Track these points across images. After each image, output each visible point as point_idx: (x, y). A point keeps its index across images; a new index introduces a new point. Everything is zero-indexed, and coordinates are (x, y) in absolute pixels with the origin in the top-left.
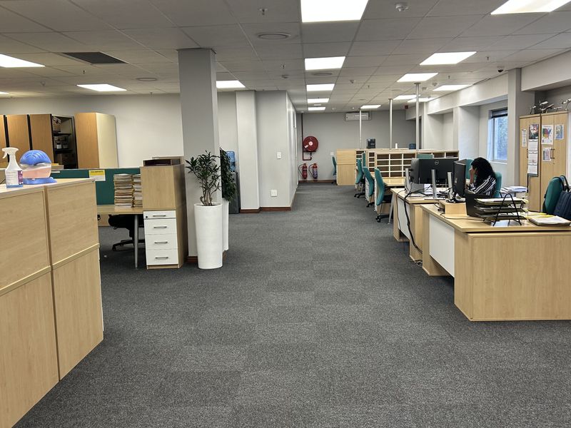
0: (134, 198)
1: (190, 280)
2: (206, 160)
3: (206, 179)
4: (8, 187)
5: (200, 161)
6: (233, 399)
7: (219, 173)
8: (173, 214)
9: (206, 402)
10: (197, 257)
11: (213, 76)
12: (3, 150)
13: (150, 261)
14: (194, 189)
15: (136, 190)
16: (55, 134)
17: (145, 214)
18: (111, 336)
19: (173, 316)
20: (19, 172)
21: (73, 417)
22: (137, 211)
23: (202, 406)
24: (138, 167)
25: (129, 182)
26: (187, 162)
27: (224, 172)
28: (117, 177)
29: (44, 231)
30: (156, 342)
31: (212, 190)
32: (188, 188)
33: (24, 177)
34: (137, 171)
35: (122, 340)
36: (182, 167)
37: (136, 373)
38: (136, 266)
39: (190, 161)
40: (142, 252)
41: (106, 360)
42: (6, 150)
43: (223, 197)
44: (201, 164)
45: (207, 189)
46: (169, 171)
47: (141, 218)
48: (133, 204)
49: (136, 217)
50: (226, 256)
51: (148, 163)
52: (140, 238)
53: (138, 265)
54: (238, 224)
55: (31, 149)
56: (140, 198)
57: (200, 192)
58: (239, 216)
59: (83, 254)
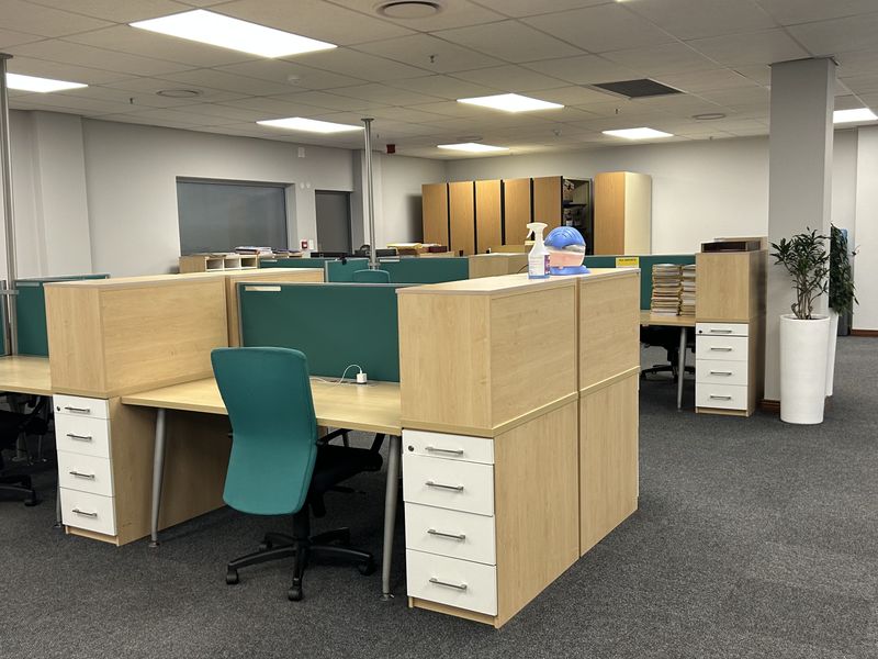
0: (681, 302)
1: (767, 437)
2: (807, 243)
3: (805, 275)
4: (531, 277)
5: (797, 244)
6: (858, 643)
7: (827, 265)
8: (744, 329)
9: (809, 637)
10: (779, 402)
11: (830, 102)
12: (528, 226)
13: (702, 400)
14: (782, 291)
15: (685, 289)
16: (565, 205)
17: (699, 327)
18: (648, 507)
19: (742, 491)
20: (546, 257)
21: (602, 614)
22: (684, 322)
23: (803, 642)
24: (692, 253)
25: (674, 277)
26: (775, 246)
27: (834, 264)
28: (657, 269)
29: (573, 342)
30: (719, 527)
31: (814, 293)
32: (772, 288)
33: (551, 265)
34: (691, 259)
35: (665, 514)
36: (763, 255)
37: (690, 569)
38: (679, 406)
39: (779, 244)
40: (690, 387)
41: (644, 541)
42: (532, 227)
43: (830, 306)
44: (797, 251)
45: (804, 291)
46: (742, 261)
47: (691, 333)
48: (680, 310)
49: (684, 331)
50: (831, 406)
51: (708, 248)
52: (688, 364)
53: (682, 405)
54: (846, 353)
55: (532, 221)
56: (692, 302)
57: (793, 296)
58: (849, 340)
59: (618, 380)
